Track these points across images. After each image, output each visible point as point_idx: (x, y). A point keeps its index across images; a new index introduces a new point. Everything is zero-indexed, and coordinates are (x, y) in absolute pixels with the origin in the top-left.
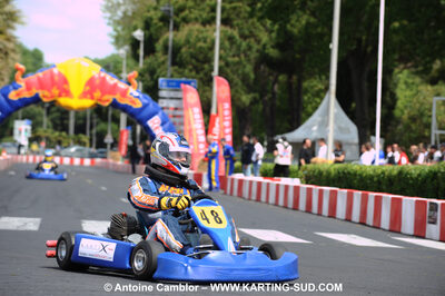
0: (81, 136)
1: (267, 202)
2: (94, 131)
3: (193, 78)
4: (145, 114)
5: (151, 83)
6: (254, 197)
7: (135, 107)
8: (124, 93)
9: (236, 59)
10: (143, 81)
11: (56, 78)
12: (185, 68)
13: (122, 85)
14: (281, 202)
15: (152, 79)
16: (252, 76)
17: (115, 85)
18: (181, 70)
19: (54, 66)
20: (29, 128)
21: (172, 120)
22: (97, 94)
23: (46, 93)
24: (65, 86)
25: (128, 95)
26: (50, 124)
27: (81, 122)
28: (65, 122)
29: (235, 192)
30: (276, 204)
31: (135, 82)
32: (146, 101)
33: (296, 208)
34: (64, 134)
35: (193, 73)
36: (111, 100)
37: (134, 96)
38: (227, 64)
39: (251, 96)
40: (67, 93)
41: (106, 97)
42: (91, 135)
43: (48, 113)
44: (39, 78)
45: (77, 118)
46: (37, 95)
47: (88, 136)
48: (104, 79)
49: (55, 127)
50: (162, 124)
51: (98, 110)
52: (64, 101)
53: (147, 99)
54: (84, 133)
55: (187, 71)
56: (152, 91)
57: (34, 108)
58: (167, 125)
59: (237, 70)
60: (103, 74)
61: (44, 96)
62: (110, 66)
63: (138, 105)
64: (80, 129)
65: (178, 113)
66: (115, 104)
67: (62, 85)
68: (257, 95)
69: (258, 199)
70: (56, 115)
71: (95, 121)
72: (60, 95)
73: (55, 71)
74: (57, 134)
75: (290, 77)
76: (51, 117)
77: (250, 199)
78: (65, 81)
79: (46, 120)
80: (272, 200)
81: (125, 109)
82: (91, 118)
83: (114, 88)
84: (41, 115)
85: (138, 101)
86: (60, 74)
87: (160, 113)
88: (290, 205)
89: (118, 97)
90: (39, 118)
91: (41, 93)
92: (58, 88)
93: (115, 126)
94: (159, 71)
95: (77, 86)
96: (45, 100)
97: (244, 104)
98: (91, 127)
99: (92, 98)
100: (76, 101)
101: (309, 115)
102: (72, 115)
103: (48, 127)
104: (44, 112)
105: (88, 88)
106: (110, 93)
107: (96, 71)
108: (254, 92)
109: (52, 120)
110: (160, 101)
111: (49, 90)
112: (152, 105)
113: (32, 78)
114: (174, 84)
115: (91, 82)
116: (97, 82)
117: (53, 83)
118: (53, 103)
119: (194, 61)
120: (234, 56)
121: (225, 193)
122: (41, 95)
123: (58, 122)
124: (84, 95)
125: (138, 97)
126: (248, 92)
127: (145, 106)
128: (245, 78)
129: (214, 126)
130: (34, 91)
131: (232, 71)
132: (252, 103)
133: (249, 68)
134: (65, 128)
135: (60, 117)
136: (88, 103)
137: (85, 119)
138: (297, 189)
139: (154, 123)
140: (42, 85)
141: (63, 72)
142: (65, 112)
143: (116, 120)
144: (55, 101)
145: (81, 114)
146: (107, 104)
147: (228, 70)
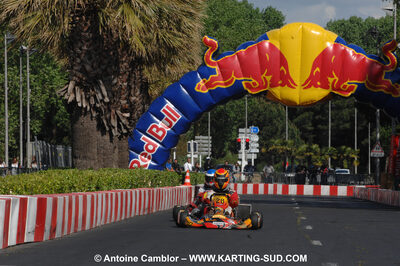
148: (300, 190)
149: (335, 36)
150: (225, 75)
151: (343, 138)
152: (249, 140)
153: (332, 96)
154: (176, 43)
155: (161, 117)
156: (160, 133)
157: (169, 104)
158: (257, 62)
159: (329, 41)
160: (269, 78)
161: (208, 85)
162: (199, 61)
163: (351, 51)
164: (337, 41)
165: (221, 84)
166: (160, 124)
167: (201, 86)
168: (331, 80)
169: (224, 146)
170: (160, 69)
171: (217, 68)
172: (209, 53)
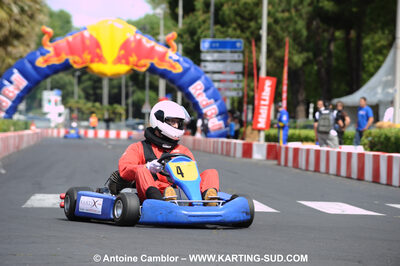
0: (116, 106)
1: (327, 172)
2: (130, 101)
3: (238, 37)
4: (186, 79)
5: (192, 46)
6: (312, 167)
7: (174, 71)
8: (162, 57)
9: (286, 15)
10: (183, 43)
11: (88, 42)
12: (229, 27)
13: (160, 48)
14: (343, 172)
15: (192, 40)
16: (305, 33)
17: (153, 48)
18: (224, 29)
19: (85, 29)
20: (59, 98)
21: (216, 85)
22: (133, 59)
23: (77, 59)
24: (98, 51)
25: (167, 58)
26: (82, 94)
27: (116, 91)
28: (98, 91)
29: (290, 163)
30: (338, 174)
31: (174, 44)
32: (187, 65)
33: (361, 177)
34: (97, 104)
35: (238, 32)
36: (148, 65)
37: (173, 59)
38: (276, 21)
39: (304, 55)
40: (100, 58)
41: (143, 62)
42: (127, 105)
43: (80, 81)
44: (68, 42)
45: (111, 87)
46: (67, 61)
47: (124, 107)
48: (139, 42)
49: (88, 97)
50: (206, 90)
51: (135, 77)
52: (97, 67)
53: (188, 63)
54: (119, 103)
55: (230, 31)
56: (193, 53)
57: (63, 77)
58: (210, 91)
59: (287, 27)
60: (138, 37)
61: (75, 62)
62: (147, 27)
63: (179, 69)
64: (115, 99)
66: (152, 70)
67: (94, 49)
68: (310, 54)
69: (317, 169)
70: (89, 83)
71: (131, 89)
72: (92, 61)
73: (86, 34)
74: (90, 104)
75: (348, 33)
76: (82, 86)
77: (307, 170)
78: (98, 45)
79: (77, 90)
80: (333, 170)
81: (164, 74)
82: (127, 86)
83: (151, 52)
84: (71, 84)
85: (178, 65)
86: (91, 36)
87: (203, 78)
88: (354, 174)
89: (155, 61)
90: (69, 88)
91: (72, 59)
92: (90, 53)
93: (153, 94)
94: (199, 31)
95: (110, 51)
96: (75, 66)
97: (296, 65)
98: (127, 97)
99: (127, 63)
100: (110, 67)
101: (371, 75)
102: (105, 84)
103: (80, 97)
104: (75, 81)
105: (123, 52)
106: (147, 58)
107: (131, 33)
108: (307, 51)
109: (84, 90)
110: (203, 64)
111: (80, 56)
112: (193, 69)
113: (61, 42)
114: (218, 45)
115: (125, 46)
116: (133, 45)
117: (84, 48)
118: (85, 70)
119: (238, 19)
120: (283, 11)
121: (279, 164)
122: (71, 61)
123: (91, 92)
124: (119, 60)
125: (178, 61)
126: (301, 52)
127: (186, 71)
128: (296, 37)
129: (263, 90)
130: (64, 57)
131: (282, 29)
132: (304, 64)
133: (301, 25)
134: (98, 98)
135: (92, 86)
136: (123, 69)
137: (120, 87)
138: (361, 156)
139: (197, 89)
140: (72, 50)
141: (95, 35)
142: (98, 80)
143: (155, 88)
144: (86, 68)
145: (115, 82)
146: (144, 69)
147: (278, 28)
150: (58, 54)
153: (131, 71)
155: (11, 82)
156: (11, 94)
157: (17, 74)
158: (80, 46)
160: (89, 56)
161: (46, 61)
164: (137, 32)
166: (11, 87)
167: (40, 62)
168: (131, 60)
171: (51, 49)
172: (46, 39)
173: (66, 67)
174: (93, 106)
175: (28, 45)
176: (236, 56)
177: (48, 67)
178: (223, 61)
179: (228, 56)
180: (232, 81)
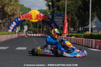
4: (50, 23)
8: (45, 18)
9: (74, 8)
11: (29, 15)
22: (39, 18)
23: (27, 19)
38: (71, 10)
47: (42, 29)
48: (40, 15)
49: (34, 27)
55: (61, 12)
60: (40, 14)
61: (26, 20)
63: (49, 20)
65: (59, 22)
66: (43, 21)
67: (31, 16)
72: (30, 19)
76: (33, 24)
86: (30, 14)
87: (54, 23)
90: (30, 25)
103: (32, 27)
110: (54, 19)
114: (58, 15)
116: (39, 15)
117: (28, 16)
118: (29, 21)
119: (63, 9)
120: (73, 8)
130: (24, 18)
131: (73, 12)
135: (35, 24)
137: (41, 25)
139: (53, 25)
148: (33, 35)
149: (39, 12)
150: (23, 18)
151: (40, 27)
152: (26, 27)
153: (39, 21)
154: (15, 13)
155: (13, 24)
156: (13, 27)
157: (14, 22)
158: (27, 16)
159: (38, 13)
160: (29, 18)
161: (20, 19)
162: (19, 16)
163: (41, 14)
164: (40, 13)
165: (22, 19)
166: (13, 25)
167: (19, 19)
168: (38, 19)
169: (22, 28)
170: (13, 17)
171: (21, 17)
172: (20, 15)
173: (25, 20)
174: (35, 29)
175: (17, 16)
176: (61, 18)
177: (21, 20)
178: (59, 19)
179: (60, 17)
180: (61, 23)
